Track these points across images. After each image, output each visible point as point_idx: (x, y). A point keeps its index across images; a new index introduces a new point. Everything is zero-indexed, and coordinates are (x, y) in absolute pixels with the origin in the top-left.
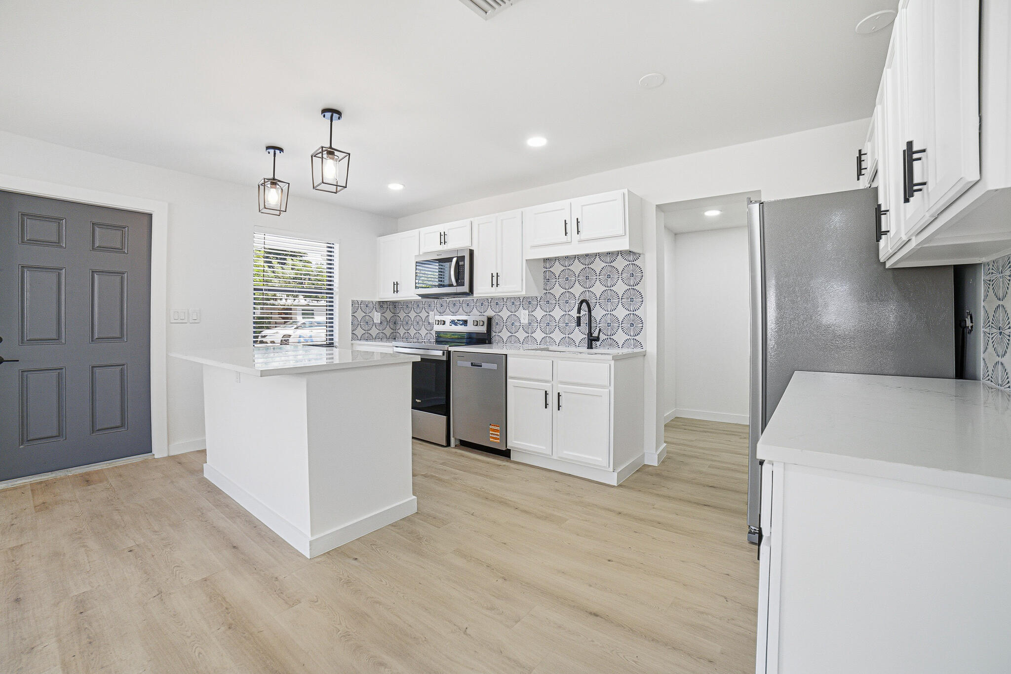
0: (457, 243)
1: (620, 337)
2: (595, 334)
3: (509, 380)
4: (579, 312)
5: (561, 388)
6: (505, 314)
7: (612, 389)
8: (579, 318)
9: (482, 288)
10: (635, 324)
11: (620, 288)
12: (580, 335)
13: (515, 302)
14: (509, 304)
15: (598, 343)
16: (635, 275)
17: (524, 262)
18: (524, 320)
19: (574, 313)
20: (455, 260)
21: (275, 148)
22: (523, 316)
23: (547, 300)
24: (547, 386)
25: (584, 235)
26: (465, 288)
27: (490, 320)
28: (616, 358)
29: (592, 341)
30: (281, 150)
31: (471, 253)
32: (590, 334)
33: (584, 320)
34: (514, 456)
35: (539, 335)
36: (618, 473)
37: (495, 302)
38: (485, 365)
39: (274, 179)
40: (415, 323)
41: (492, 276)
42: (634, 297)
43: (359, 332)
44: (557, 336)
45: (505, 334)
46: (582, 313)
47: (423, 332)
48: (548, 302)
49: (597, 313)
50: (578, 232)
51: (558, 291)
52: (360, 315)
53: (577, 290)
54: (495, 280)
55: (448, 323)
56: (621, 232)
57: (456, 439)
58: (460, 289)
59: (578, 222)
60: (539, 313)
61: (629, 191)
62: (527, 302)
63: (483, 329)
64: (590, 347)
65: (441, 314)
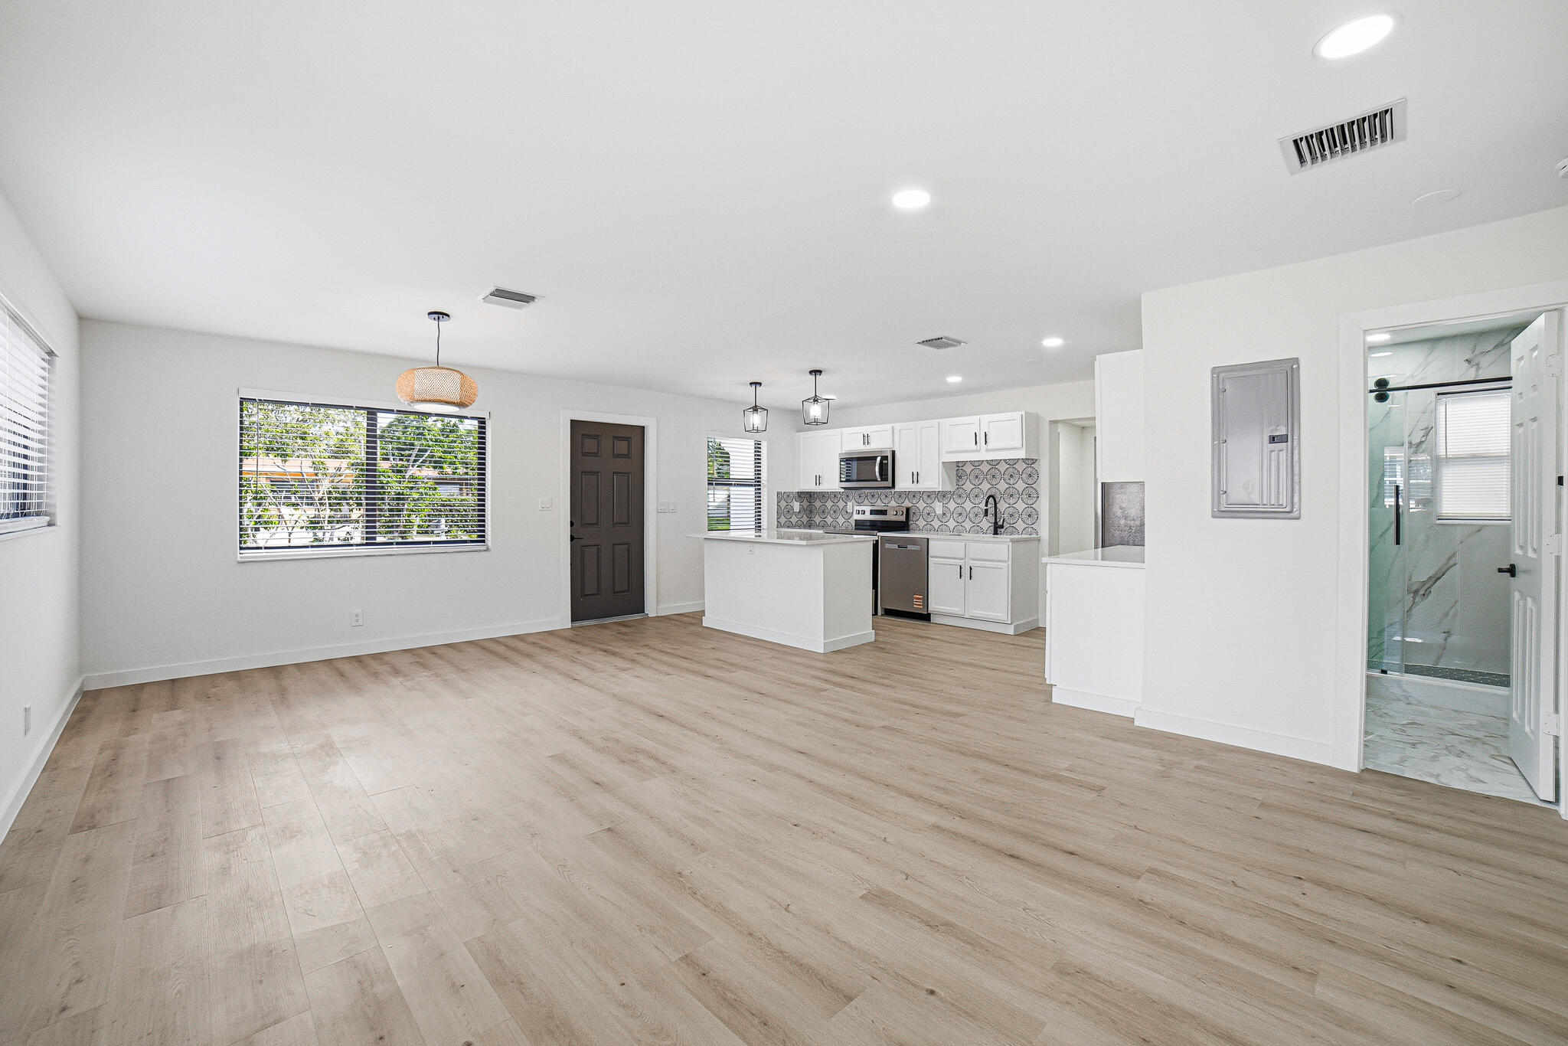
0: (879, 444)
1: (1020, 525)
2: (1000, 523)
3: (929, 558)
4: (986, 506)
5: (972, 563)
6: (921, 505)
7: (1010, 563)
8: (986, 511)
9: (903, 483)
10: (1033, 515)
11: (1020, 486)
12: (987, 524)
13: (930, 495)
14: (925, 496)
15: (1002, 530)
16: (1033, 475)
17: (941, 463)
18: (939, 510)
19: (983, 506)
20: (879, 459)
21: (756, 383)
22: (938, 508)
23: (958, 494)
24: (961, 562)
25: (990, 445)
26: (889, 483)
27: (908, 510)
28: (1012, 541)
29: (997, 529)
30: (760, 384)
31: (893, 453)
32: (996, 523)
33: (991, 511)
34: (933, 619)
35: (952, 524)
36: (1015, 626)
37: (913, 495)
38: (910, 547)
39: (756, 406)
40: (832, 512)
41: (913, 475)
42: (1032, 494)
43: (783, 520)
44: (968, 525)
45: (921, 523)
46: (989, 506)
47: (841, 520)
48: (960, 496)
49: (1002, 506)
50: (986, 442)
51: (968, 486)
52: (783, 504)
53: (985, 486)
54: (916, 478)
55: (868, 513)
56: (1020, 445)
57: (882, 608)
58: (884, 484)
59: (986, 435)
60: (952, 505)
61: (1026, 413)
62: (942, 495)
63: (903, 518)
64: (996, 533)
65: (859, 504)
